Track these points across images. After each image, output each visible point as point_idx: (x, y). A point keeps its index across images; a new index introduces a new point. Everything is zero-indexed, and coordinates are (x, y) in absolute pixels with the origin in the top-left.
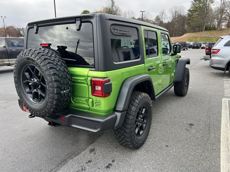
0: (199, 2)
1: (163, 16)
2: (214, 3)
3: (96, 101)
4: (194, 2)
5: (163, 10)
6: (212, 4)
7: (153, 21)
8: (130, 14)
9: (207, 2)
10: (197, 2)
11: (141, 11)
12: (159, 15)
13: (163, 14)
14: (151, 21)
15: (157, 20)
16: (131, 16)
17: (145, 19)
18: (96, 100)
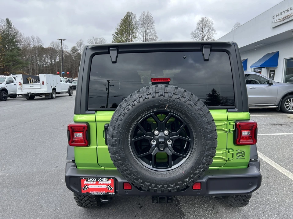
0: (122, 36)
1: (81, 47)
2: (137, 39)
3: (238, 152)
4: (116, 36)
5: (80, 40)
6: (135, 40)
7: (69, 53)
8: (35, 41)
9: (130, 36)
10: (120, 36)
11: (60, 39)
12: (76, 45)
13: (81, 45)
14: (66, 52)
15: (74, 52)
16: (37, 44)
17: (57, 49)
18: (239, 150)
